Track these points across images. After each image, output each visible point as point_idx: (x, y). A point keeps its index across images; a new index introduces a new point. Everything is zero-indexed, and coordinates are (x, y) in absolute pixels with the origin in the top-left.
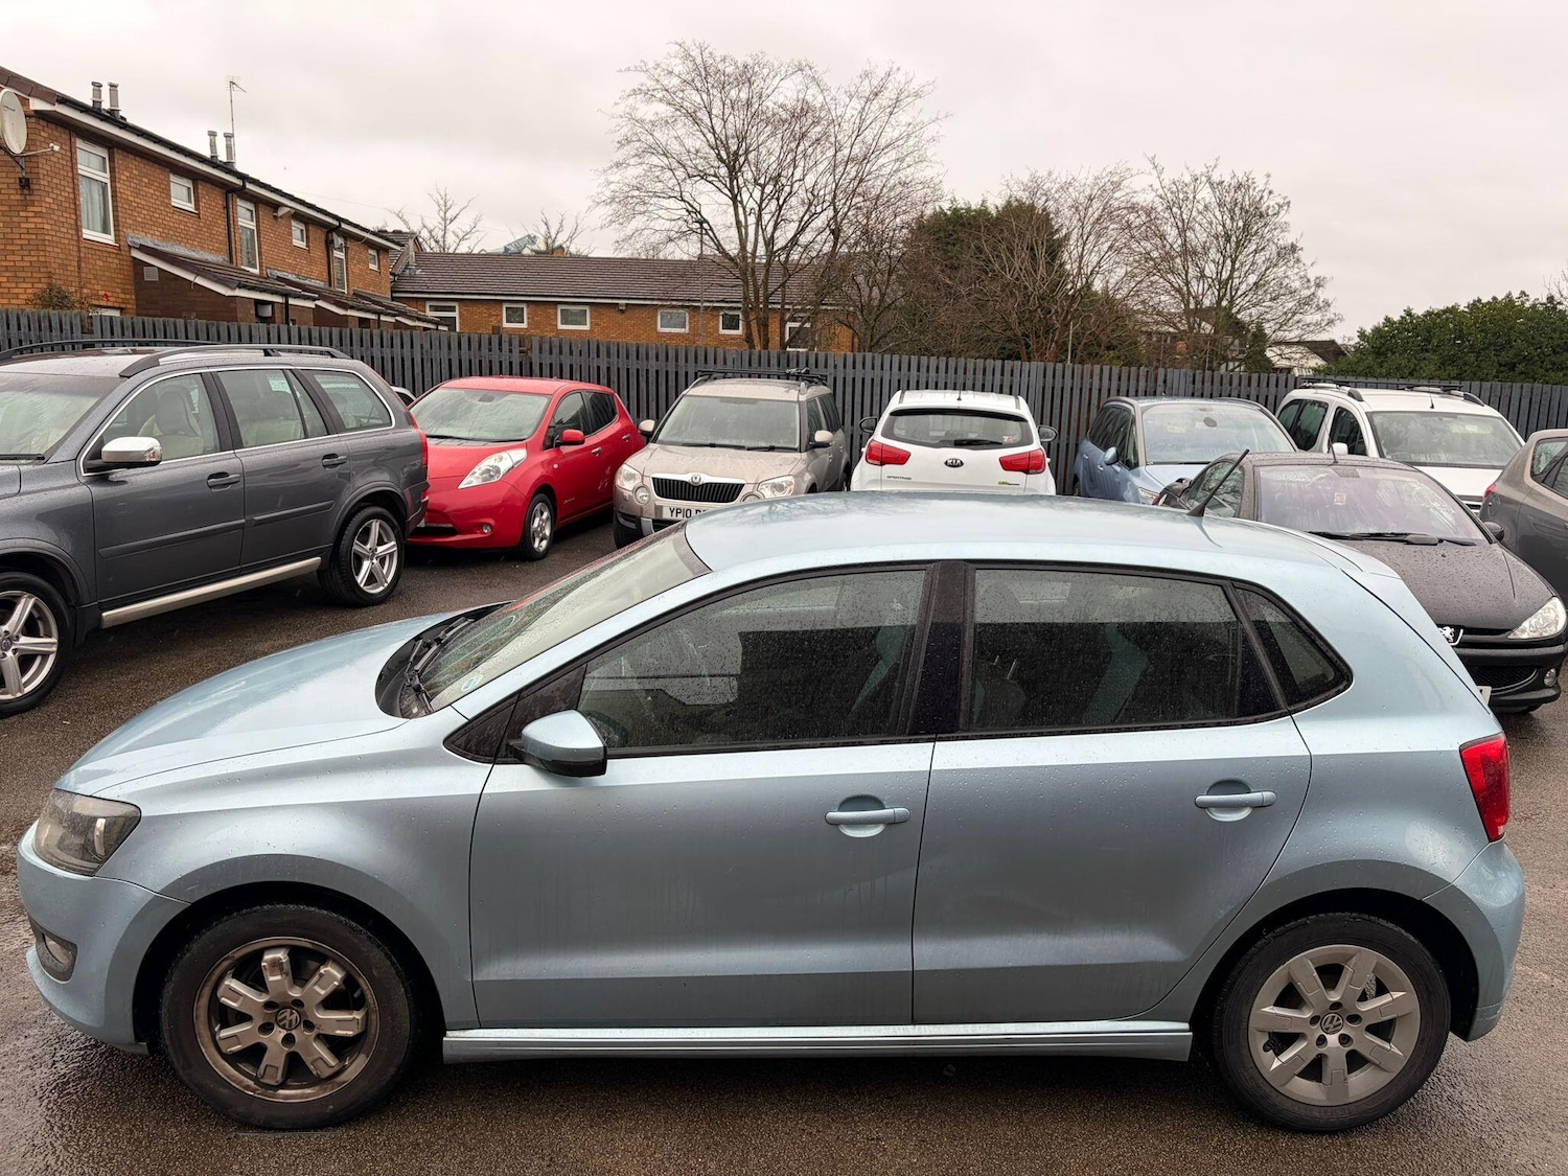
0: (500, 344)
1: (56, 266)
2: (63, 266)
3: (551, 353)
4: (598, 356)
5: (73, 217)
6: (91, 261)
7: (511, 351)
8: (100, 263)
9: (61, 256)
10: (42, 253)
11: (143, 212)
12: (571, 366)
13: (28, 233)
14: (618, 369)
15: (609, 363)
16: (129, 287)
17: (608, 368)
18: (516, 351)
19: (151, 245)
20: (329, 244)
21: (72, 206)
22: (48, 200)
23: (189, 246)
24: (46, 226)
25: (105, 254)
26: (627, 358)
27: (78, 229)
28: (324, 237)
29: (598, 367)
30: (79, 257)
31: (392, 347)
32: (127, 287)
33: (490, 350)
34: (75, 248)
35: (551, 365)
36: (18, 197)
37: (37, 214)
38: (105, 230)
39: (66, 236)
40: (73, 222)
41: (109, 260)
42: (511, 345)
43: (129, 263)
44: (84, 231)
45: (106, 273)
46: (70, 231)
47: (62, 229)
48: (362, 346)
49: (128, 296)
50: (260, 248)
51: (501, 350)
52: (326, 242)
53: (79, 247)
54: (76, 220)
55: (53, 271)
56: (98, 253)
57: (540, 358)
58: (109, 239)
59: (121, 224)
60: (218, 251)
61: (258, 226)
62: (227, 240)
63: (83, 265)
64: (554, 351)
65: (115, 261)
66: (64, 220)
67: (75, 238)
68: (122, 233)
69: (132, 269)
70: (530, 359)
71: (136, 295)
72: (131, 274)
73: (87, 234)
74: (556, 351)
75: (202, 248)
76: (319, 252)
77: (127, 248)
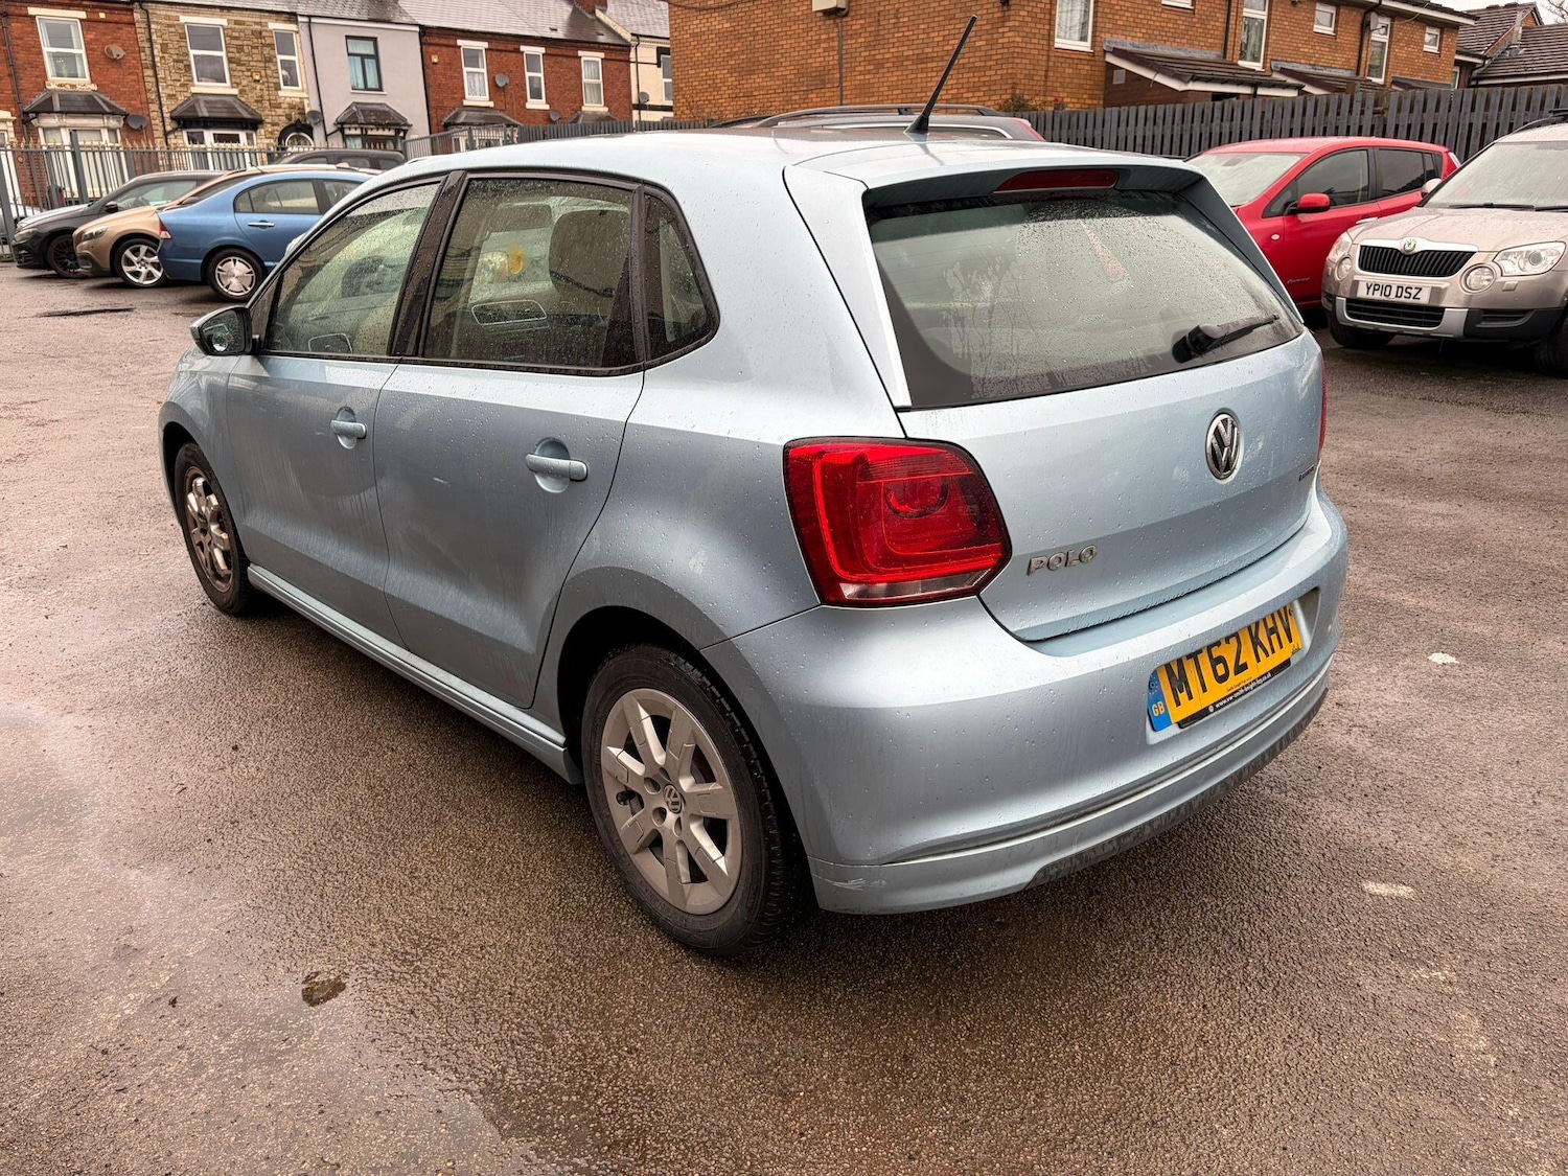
0: (1351, 106)
1: (1023, 77)
2: (1030, 77)
3: (1411, 111)
4: (1473, 109)
5: (1047, 27)
6: (1060, 69)
7: (1362, 113)
8: (1070, 71)
9: (1028, 67)
10: (1010, 66)
11: (1126, 14)
12: (1435, 125)
13: (1003, 48)
14: (1498, 125)
15: (1486, 117)
16: (1098, 92)
17: (1484, 125)
18: (1369, 113)
19: (1129, 48)
20: (1365, 28)
21: (1047, 17)
22: (1022, 13)
23: (1175, 45)
24: (1017, 39)
25: (1076, 61)
26: (1513, 109)
27: (1050, 38)
28: (1360, 18)
29: (1471, 125)
30: (1048, 66)
31: (1232, 120)
32: (1095, 92)
33: (1338, 114)
34: (1045, 58)
35: (1409, 126)
36: (999, 15)
37: (1011, 29)
38: (1083, 39)
39: (1037, 46)
40: (1046, 32)
41: (1079, 67)
42: (1363, 105)
43: (1101, 69)
44: (1056, 40)
45: (1076, 81)
46: (1041, 42)
47: (1033, 41)
48: (1202, 122)
49: (1095, 102)
50: (1267, 38)
51: (1350, 112)
52: (1362, 25)
53: (1048, 56)
54: (1049, 30)
55: (1018, 81)
56: (1068, 60)
57: (1397, 117)
58: (1086, 46)
59: (1099, 29)
60: (1211, 47)
61: (1269, 15)
62: (1224, 34)
63: (1050, 74)
64: (1416, 108)
65: (1086, 67)
66: (1037, 31)
67: (1046, 48)
68: (1099, 39)
69: (1104, 74)
70: (1385, 120)
71: (1104, 100)
72: (1103, 79)
73: (1059, 43)
74: (1418, 107)
75: (1192, 45)
76: (1350, 38)
77: (1102, 54)
